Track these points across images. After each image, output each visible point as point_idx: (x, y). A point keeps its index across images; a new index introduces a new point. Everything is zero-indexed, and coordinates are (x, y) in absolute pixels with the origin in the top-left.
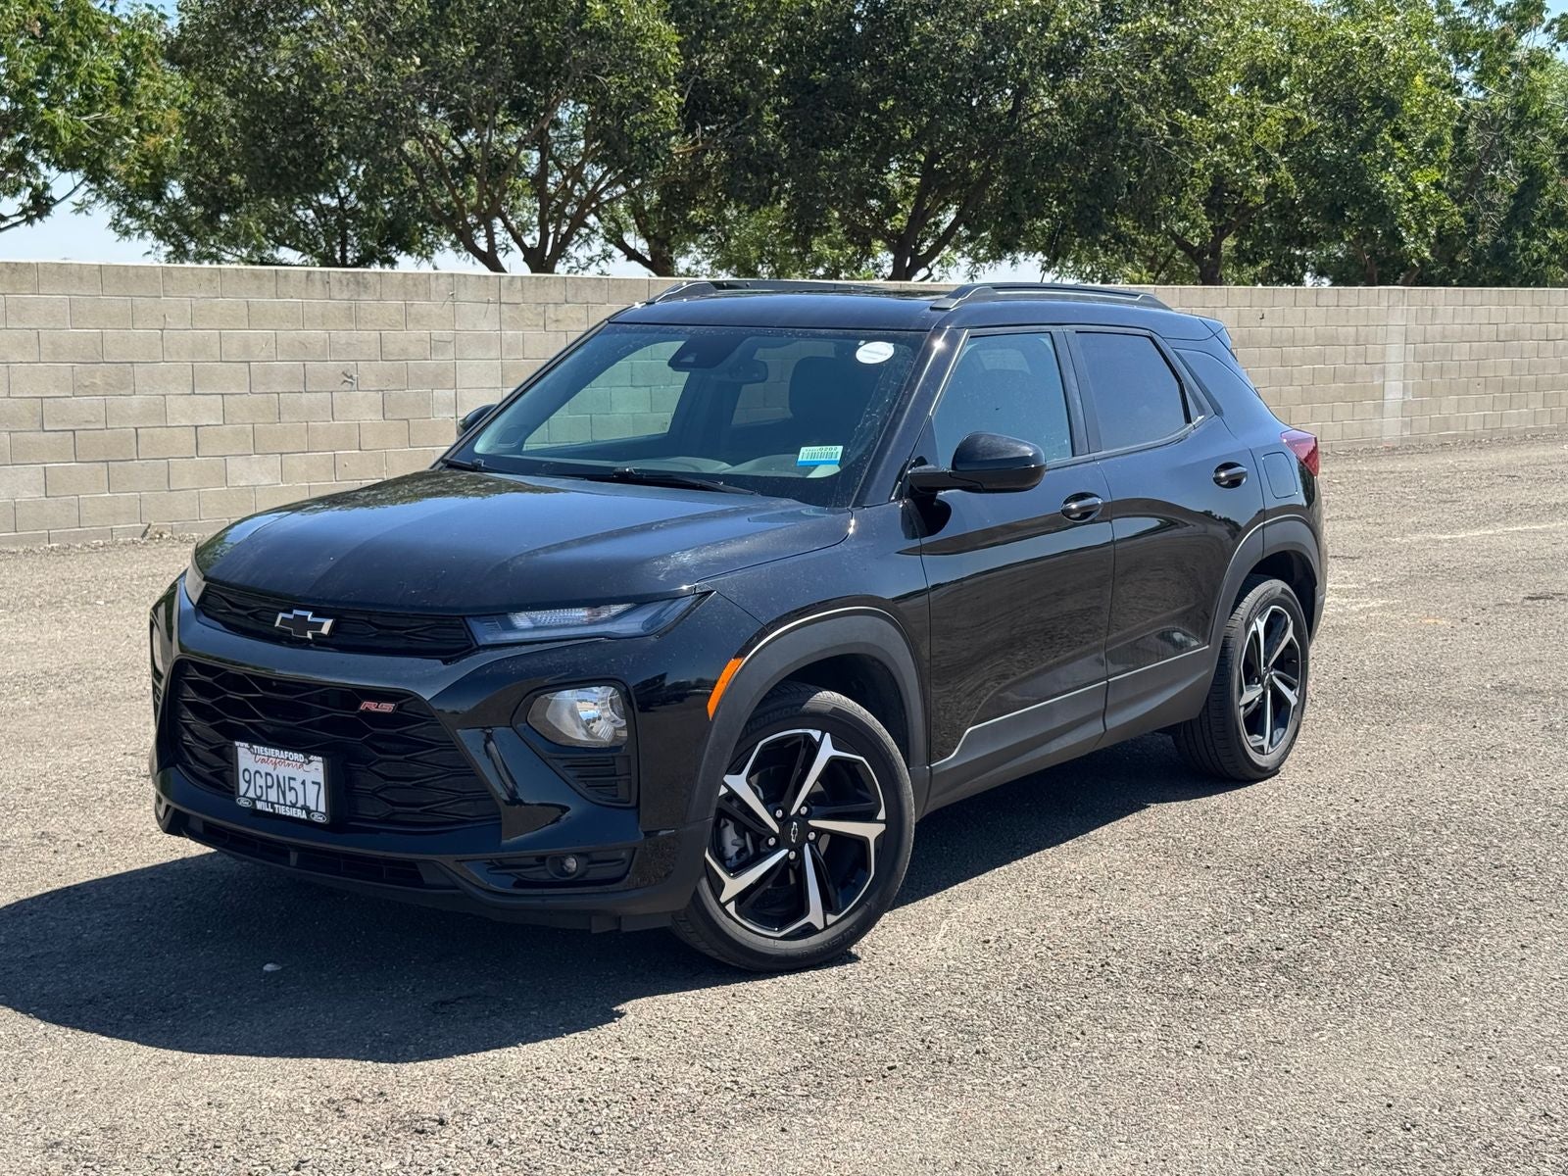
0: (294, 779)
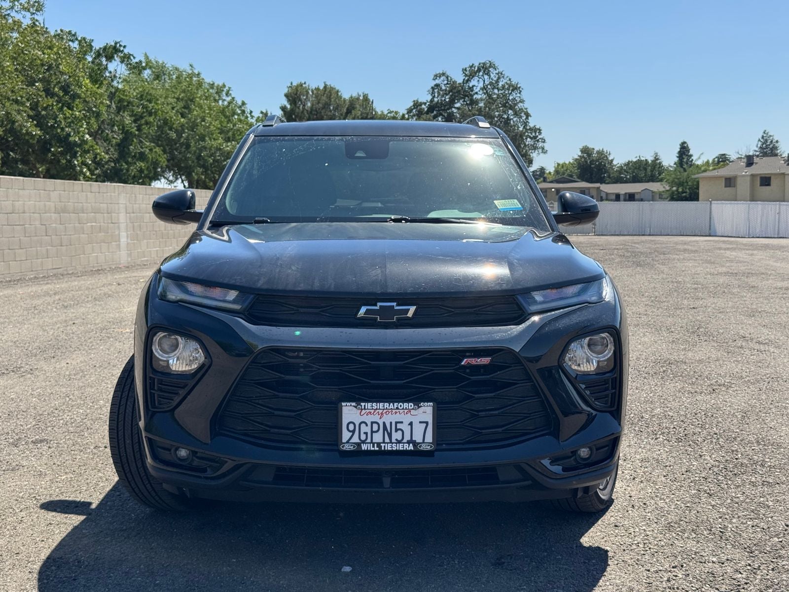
0: (402, 422)
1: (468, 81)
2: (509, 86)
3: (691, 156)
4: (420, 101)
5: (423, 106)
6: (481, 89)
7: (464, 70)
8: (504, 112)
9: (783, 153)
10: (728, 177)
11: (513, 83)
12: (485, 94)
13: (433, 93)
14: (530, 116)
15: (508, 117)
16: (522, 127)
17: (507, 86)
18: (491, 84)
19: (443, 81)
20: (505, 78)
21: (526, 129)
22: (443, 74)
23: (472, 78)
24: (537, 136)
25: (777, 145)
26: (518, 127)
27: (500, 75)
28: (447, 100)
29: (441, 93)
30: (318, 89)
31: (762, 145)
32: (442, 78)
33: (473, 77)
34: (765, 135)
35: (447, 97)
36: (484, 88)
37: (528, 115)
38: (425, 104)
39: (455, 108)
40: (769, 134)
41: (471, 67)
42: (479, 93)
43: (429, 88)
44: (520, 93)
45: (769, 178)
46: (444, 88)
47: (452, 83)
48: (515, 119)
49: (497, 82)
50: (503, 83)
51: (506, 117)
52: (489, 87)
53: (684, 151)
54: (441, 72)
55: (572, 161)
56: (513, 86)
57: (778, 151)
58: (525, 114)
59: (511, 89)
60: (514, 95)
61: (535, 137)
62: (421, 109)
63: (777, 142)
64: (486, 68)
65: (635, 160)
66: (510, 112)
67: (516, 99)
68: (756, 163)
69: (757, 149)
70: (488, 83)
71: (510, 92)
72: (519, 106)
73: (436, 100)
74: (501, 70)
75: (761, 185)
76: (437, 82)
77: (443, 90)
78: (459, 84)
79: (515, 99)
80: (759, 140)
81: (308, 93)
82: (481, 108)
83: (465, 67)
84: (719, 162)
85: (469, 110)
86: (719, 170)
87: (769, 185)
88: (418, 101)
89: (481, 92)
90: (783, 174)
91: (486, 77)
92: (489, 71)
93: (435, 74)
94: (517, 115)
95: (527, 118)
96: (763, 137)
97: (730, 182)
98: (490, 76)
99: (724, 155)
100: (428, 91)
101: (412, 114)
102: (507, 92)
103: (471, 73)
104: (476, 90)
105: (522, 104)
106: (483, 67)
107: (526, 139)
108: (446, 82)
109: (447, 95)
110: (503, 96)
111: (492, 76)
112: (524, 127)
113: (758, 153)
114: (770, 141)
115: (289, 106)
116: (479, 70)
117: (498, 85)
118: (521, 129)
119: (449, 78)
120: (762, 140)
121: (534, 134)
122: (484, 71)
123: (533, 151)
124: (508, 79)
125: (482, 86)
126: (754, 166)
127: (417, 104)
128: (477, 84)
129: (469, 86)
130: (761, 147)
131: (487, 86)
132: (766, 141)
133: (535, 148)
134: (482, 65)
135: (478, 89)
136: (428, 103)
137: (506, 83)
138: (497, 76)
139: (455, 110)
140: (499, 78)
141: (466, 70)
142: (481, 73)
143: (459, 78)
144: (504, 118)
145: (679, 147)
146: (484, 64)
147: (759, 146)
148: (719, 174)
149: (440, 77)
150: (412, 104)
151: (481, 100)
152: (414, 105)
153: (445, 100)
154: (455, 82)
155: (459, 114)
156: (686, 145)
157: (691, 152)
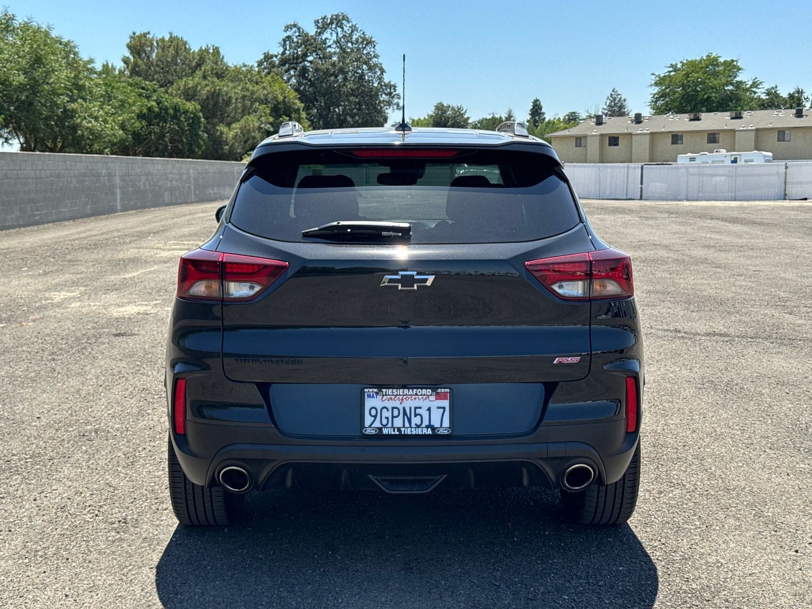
1: (320, 33)
2: (363, 40)
3: (544, 114)
4: (270, 53)
5: (274, 59)
6: (334, 42)
7: (317, 22)
8: (358, 67)
9: (631, 111)
10: (578, 136)
11: (367, 37)
12: (338, 48)
13: (285, 45)
14: (385, 72)
15: (362, 72)
16: (377, 83)
17: (360, 40)
18: (344, 36)
19: (295, 32)
20: (359, 31)
21: (381, 85)
22: (295, 26)
23: (324, 31)
24: (392, 93)
25: (625, 103)
26: (373, 83)
27: (354, 29)
28: (300, 53)
29: (293, 45)
30: (163, 40)
31: (610, 103)
32: (294, 29)
33: (326, 29)
34: (613, 93)
35: (299, 50)
36: (337, 42)
37: (383, 71)
38: (276, 56)
39: (307, 61)
40: (619, 92)
41: (323, 19)
42: (332, 46)
43: (281, 40)
44: (374, 47)
45: (617, 138)
46: (295, 40)
47: (304, 35)
48: (370, 74)
49: (351, 35)
50: (356, 37)
51: (360, 72)
52: (342, 40)
53: (536, 110)
54: (292, 23)
55: (427, 117)
56: (366, 40)
57: (626, 110)
58: (379, 69)
59: (365, 43)
60: (369, 49)
61: (390, 94)
62: (272, 62)
63: (625, 100)
64: (339, 21)
65: (489, 117)
66: (365, 67)
67: (371, 53)
68: (605, 123)
69: (606, 107)
70: (342, 35)
71: (364, 46)
72: (374, 60)
73: (287, 52)
74: (354, 24)
75: (610, 145)
76: (288, 33)
77: (295, 43)
78: (311, 36)
79: (369, 53)
80: (608, 98)
81: (152, 44)
82: (334, 63)
83: (317, 19)
84: (569, 120)
85: (322, 64)
86: (571, 129)
87: (617, 145)
88: (268, 53)
89: (334, 46)
90: (631, 134)
91: (339, 30)
92: (342, 23)
93: (285, 25)
94: (372, 70)
95: (382, 73)
96: (611, 95)
97: (579, 141)
98: (342, 28)
99: (574, 113)
100: (280, 43)
101: (263, 67)
102: (360, 46)
103: (323, 25)
104: (329, 43)
105: (376, 59)
106: (336, 19)
107: (382, 95)
108: (297, 34)
109: (299, 47)
110: (358, 50)
111: (345, 29)
112: (379, 83)
113: (606, 111)
114: (617, 99)
115: (131, 57)
116: (332, 23)
117: (352, 38)
118: (376, 85)
119: (301, 30)
120: (611, 98)
121: (388, 90)
122: (337, 24)
123: (388, 107)
124: (362, 32)
125: (336, 40)
126: (603, 126)
127: (268, 57)
128: (330, 36)
129: (321, 39)
130: (609, 106)
131: (340, 39)
132: (615, 99)
133: (389, 103)
134: (335, 17)
135: (332, 42)
136: (279, 56)
137: (360, 36)
138: (350, 29)
139: (308, 64)
140: (352, 32)
141: (318, 23)
142: (334, 26)
143: (312, 31)
144: (358, 73)
145: (532, 104)
146: (337, 16)
147: (608, 104)
148: (570, 133)
149: (291, 29)
150: (262, 57)
151: (335, 53)
152: (264, 58)
153: (297, 53)
154: (307, 35)
155: (312, 68)
156: (538, 103)
157: (543, 110)
